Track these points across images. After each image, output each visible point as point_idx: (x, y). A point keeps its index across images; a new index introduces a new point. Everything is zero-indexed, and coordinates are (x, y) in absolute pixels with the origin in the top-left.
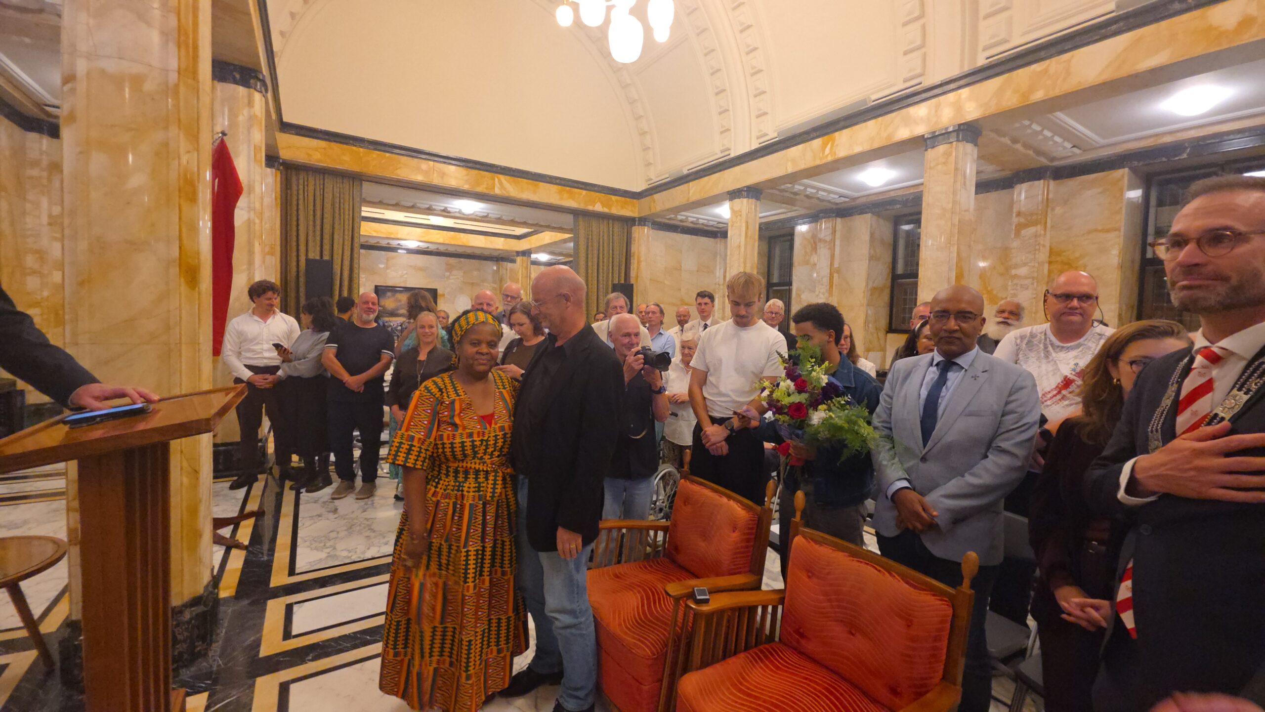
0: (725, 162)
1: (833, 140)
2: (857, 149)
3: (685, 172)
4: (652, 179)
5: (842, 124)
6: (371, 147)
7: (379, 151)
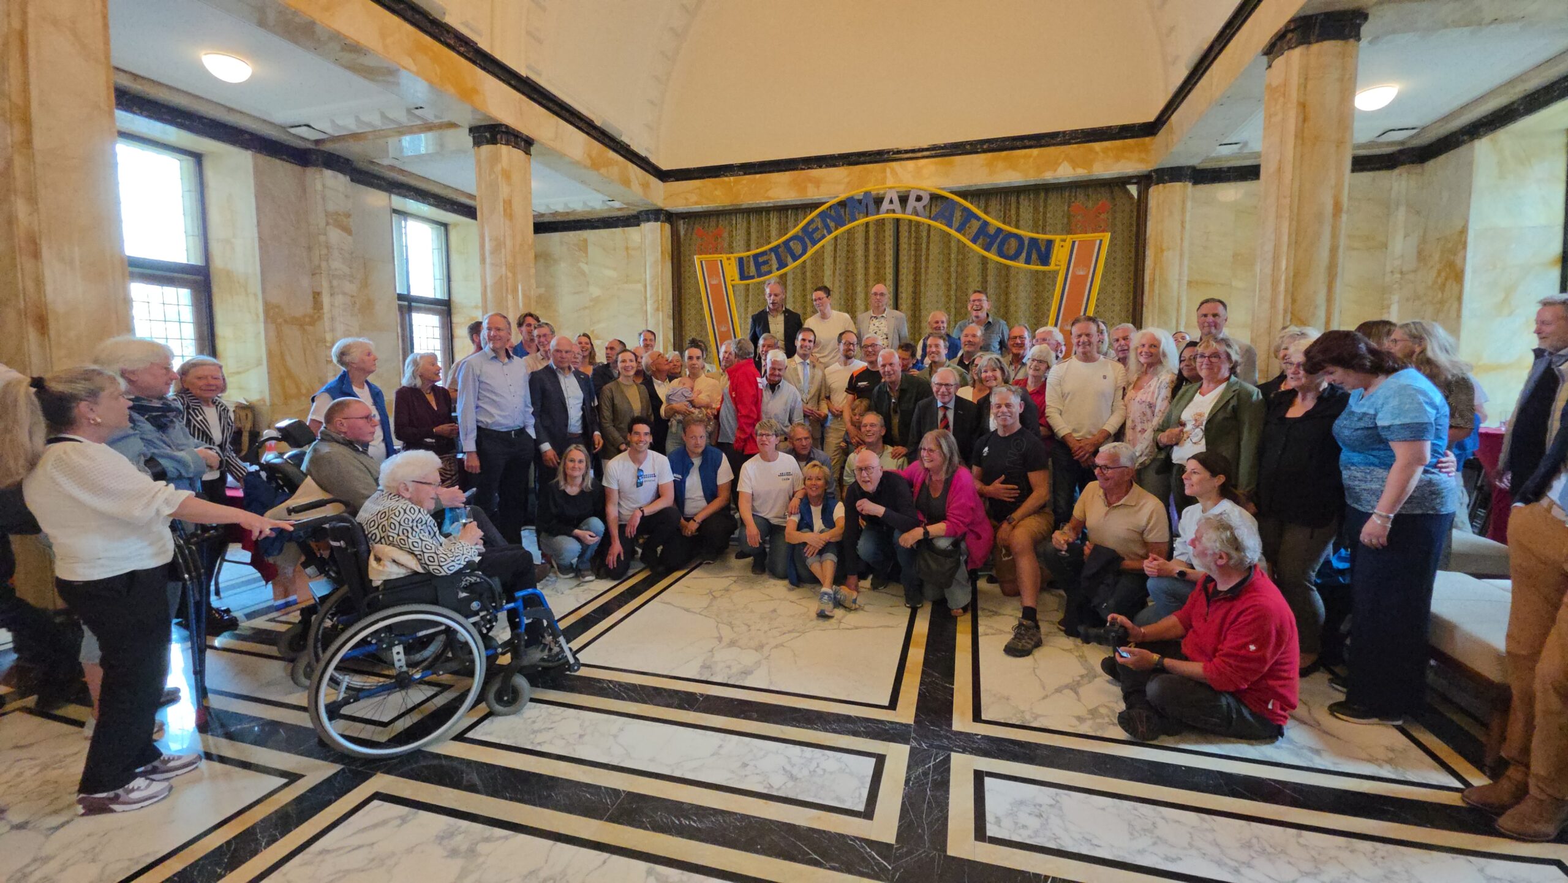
6: (741, 173)
7: (750, 174)
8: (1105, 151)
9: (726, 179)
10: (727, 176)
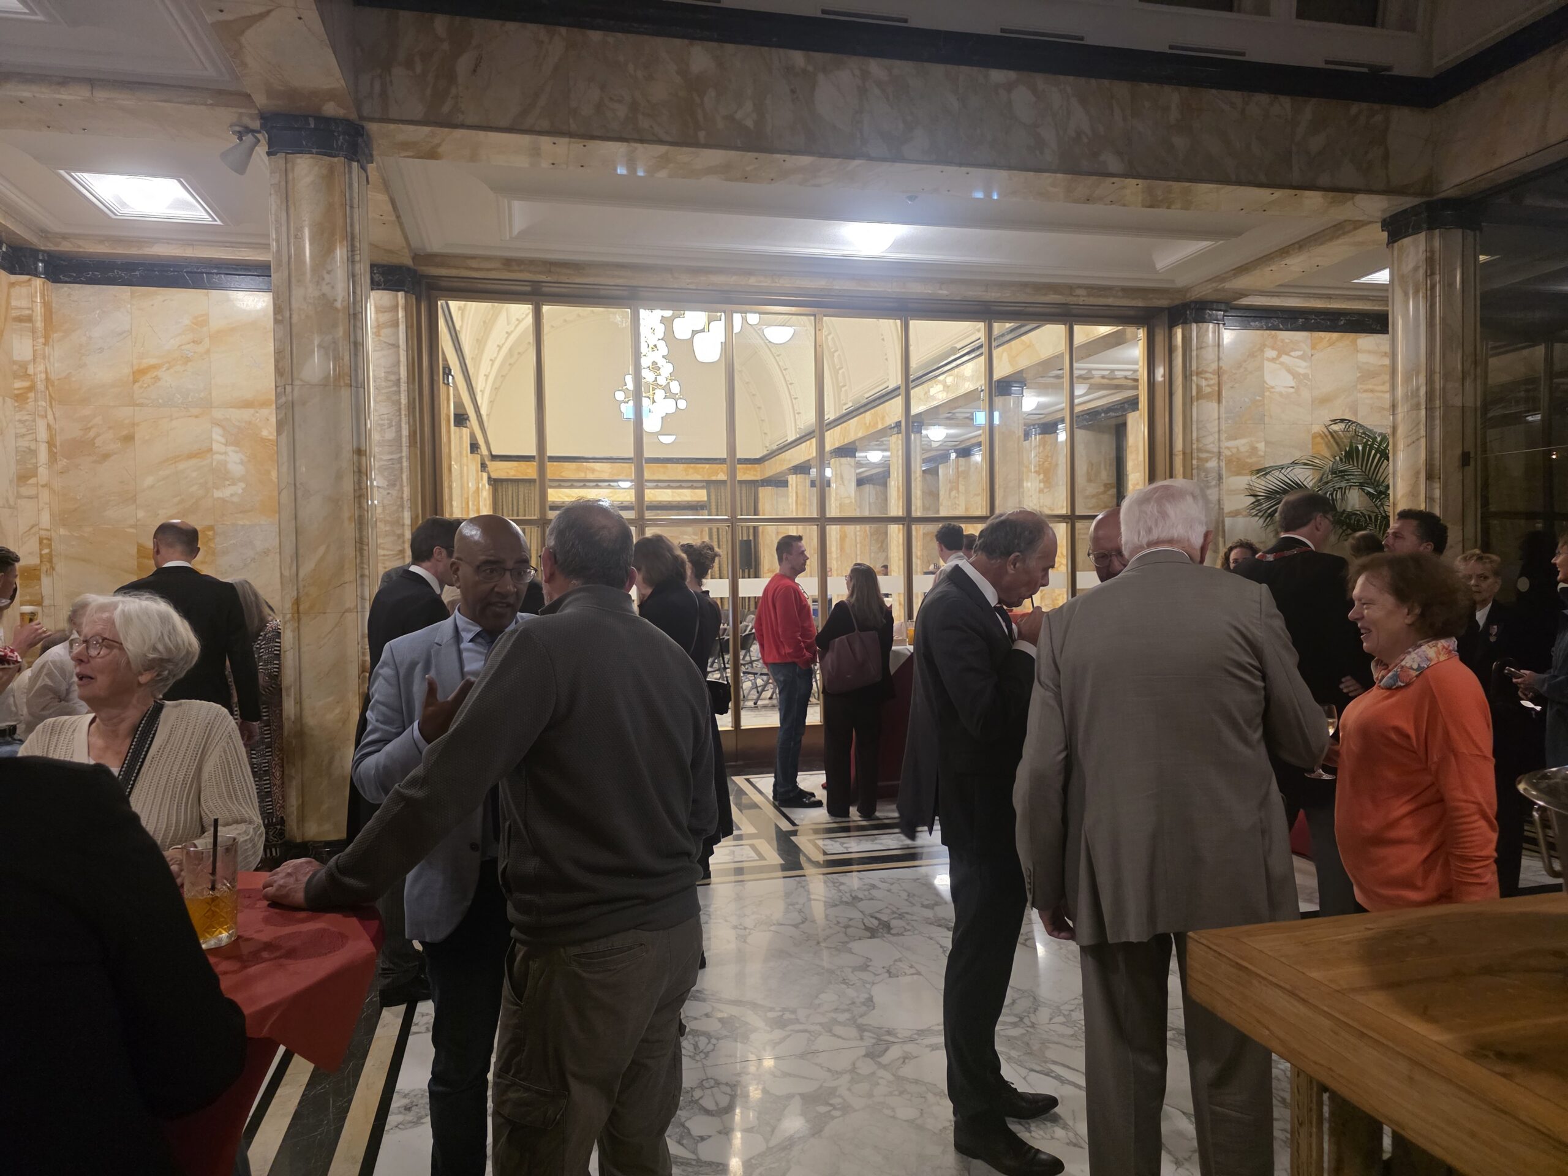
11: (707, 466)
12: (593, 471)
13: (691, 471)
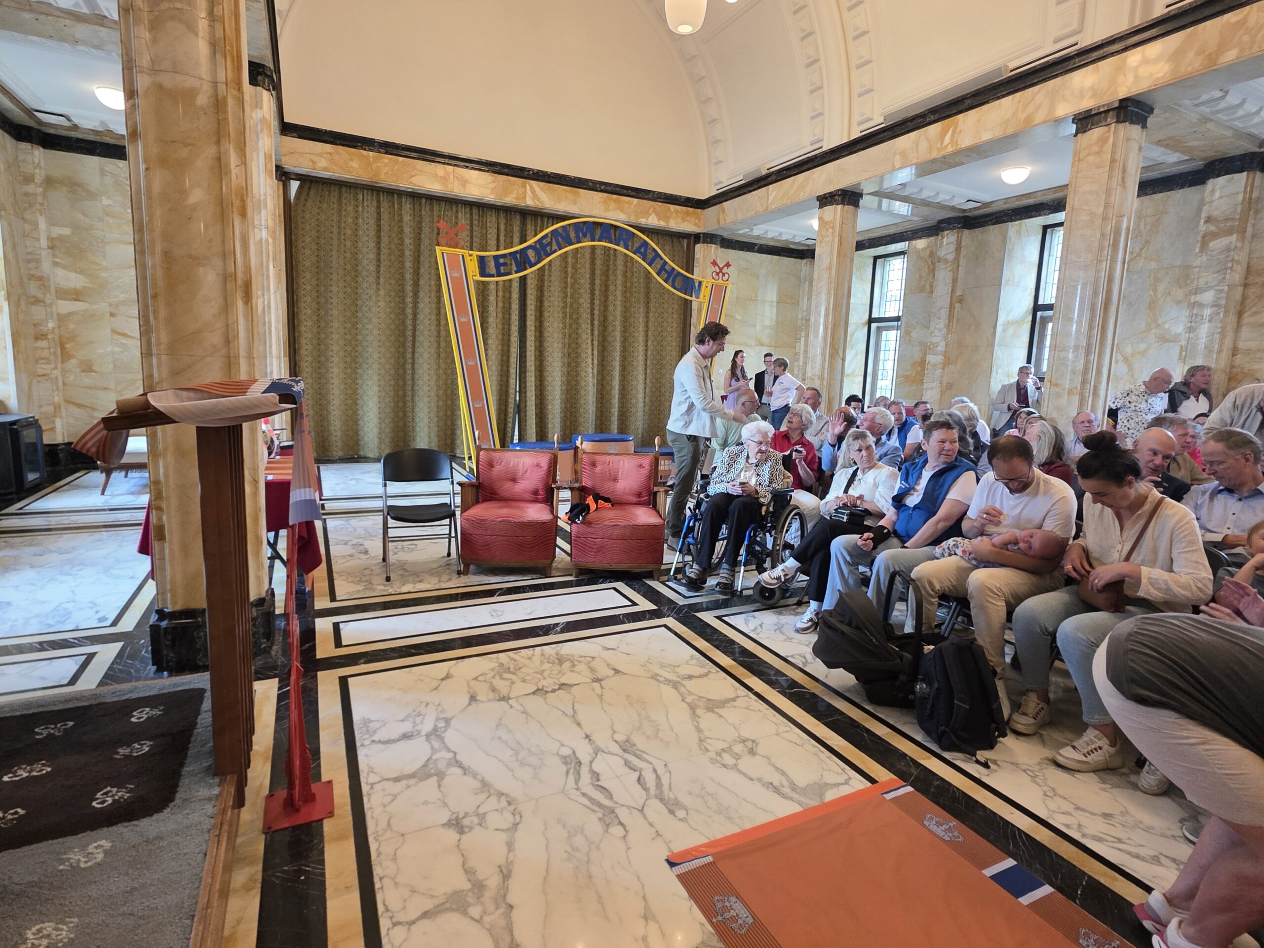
0: (815, 157)
1: (956, 125)
2: (986, 136)
3: (764, 172)
4: (721, 182)
5: (968, 102)
6: (382, 151)
7: (391, 154)
8: (676, 212)
9: (362, 151)
10: (365, 149)
11: (635, 201)
12: (465, 182)
13: (612, 205)
